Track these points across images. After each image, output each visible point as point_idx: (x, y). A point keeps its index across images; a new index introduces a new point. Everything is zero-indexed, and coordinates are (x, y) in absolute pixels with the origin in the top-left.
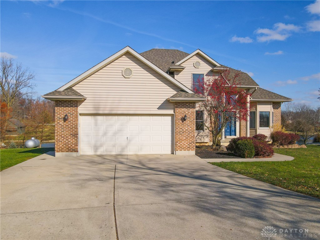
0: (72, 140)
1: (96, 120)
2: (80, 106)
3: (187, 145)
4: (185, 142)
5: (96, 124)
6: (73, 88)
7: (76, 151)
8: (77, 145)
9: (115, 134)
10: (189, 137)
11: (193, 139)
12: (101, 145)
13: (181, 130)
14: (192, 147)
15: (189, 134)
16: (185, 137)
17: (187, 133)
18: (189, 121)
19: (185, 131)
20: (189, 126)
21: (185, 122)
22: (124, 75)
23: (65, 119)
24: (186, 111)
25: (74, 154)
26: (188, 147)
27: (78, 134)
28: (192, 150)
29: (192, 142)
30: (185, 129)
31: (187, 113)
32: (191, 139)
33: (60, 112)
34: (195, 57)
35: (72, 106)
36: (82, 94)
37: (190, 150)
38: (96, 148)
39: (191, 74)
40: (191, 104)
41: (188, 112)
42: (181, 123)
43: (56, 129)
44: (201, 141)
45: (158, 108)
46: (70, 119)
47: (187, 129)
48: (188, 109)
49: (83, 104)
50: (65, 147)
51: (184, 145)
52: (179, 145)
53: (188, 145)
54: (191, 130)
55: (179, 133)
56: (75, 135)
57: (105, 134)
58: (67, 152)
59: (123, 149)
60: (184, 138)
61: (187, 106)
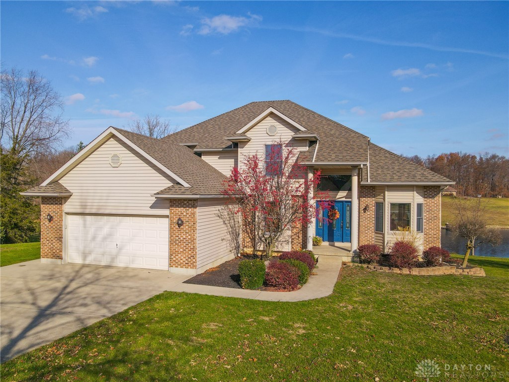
0: (56, 245)
1: (85, 221)
2: (66, 203)
3: (184, 259)
4: (182, 256)
5: (85, 226)
6: (60, 181)
7: (60, 258)
8: (61, 251)
9: (105, 239)
10: (187, 248)
11: (193, 253)
12: (90, 253)
13: (177, 238)
14: (192, 264)
15: (187, 245)
16: (182, 248)
17: (185, 242)
18: (187, 225)
19: (182, 240)
20: (187, 233)
21: (182, 227)
22: (112, 164)
23: (51, 219)
24: (185, 212)
25: (59, 261)
26: (186, 263)
27: (62, 238)
28: (191, 268)
29: (191, 256)
30: (182, 237)
31: (185, 214)
32: (190, 252)
33: (45, 209)
34: (269, 118)
35: (57, 204)
36: (68, 188)
37: (189, 267)
38: (85, 255)
39: (262, 146)
40: (190, 202)
41: (187, 214)
42: (177, 229)
43: (42, 230)
44: (277, 250)
45: (152, 207)
46: (55, 219)
47: (184, 237)
48: (186, 209)
49: (69, 200)
50: (50, 252)
51: (181, 259)
52: (174, 259)
53: (187, 260)
54: (190, 239)
55: (175, 242)
56: (60, 239)
57: (94, 238)
58: (52, 258)
59: (113, 259)
60: (181, 250)
61: (185, 204)
